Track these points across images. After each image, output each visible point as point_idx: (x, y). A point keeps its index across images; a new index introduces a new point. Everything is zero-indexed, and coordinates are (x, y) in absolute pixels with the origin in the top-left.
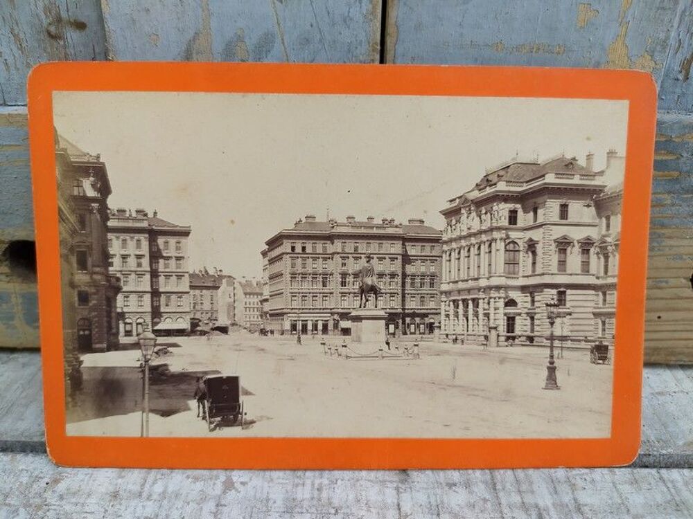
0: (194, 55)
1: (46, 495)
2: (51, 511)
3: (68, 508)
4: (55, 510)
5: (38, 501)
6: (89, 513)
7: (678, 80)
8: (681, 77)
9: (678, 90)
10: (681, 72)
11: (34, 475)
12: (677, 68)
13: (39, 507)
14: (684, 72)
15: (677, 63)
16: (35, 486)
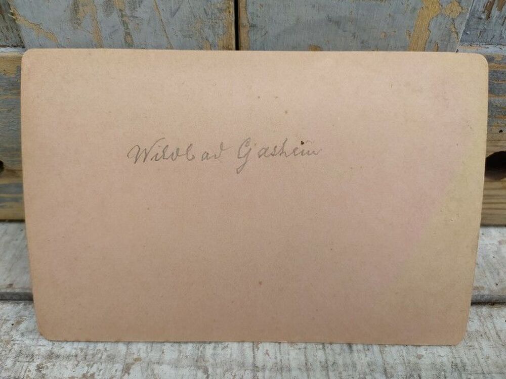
0: (81, 8)
1: (12, 333)
2: (16, 345)
3: (27, 342)
4: (19, 344)
5: (7, 337)
6: (42, 346)
7: (481, 19)
8: (483, 17)
9: (481, 27)
10: (484, 12)
11: (3, 318)
12: (481, 9)
13: (8, 342)
14: (486, 12)
15: (482, 5)
16: (4, 327)
